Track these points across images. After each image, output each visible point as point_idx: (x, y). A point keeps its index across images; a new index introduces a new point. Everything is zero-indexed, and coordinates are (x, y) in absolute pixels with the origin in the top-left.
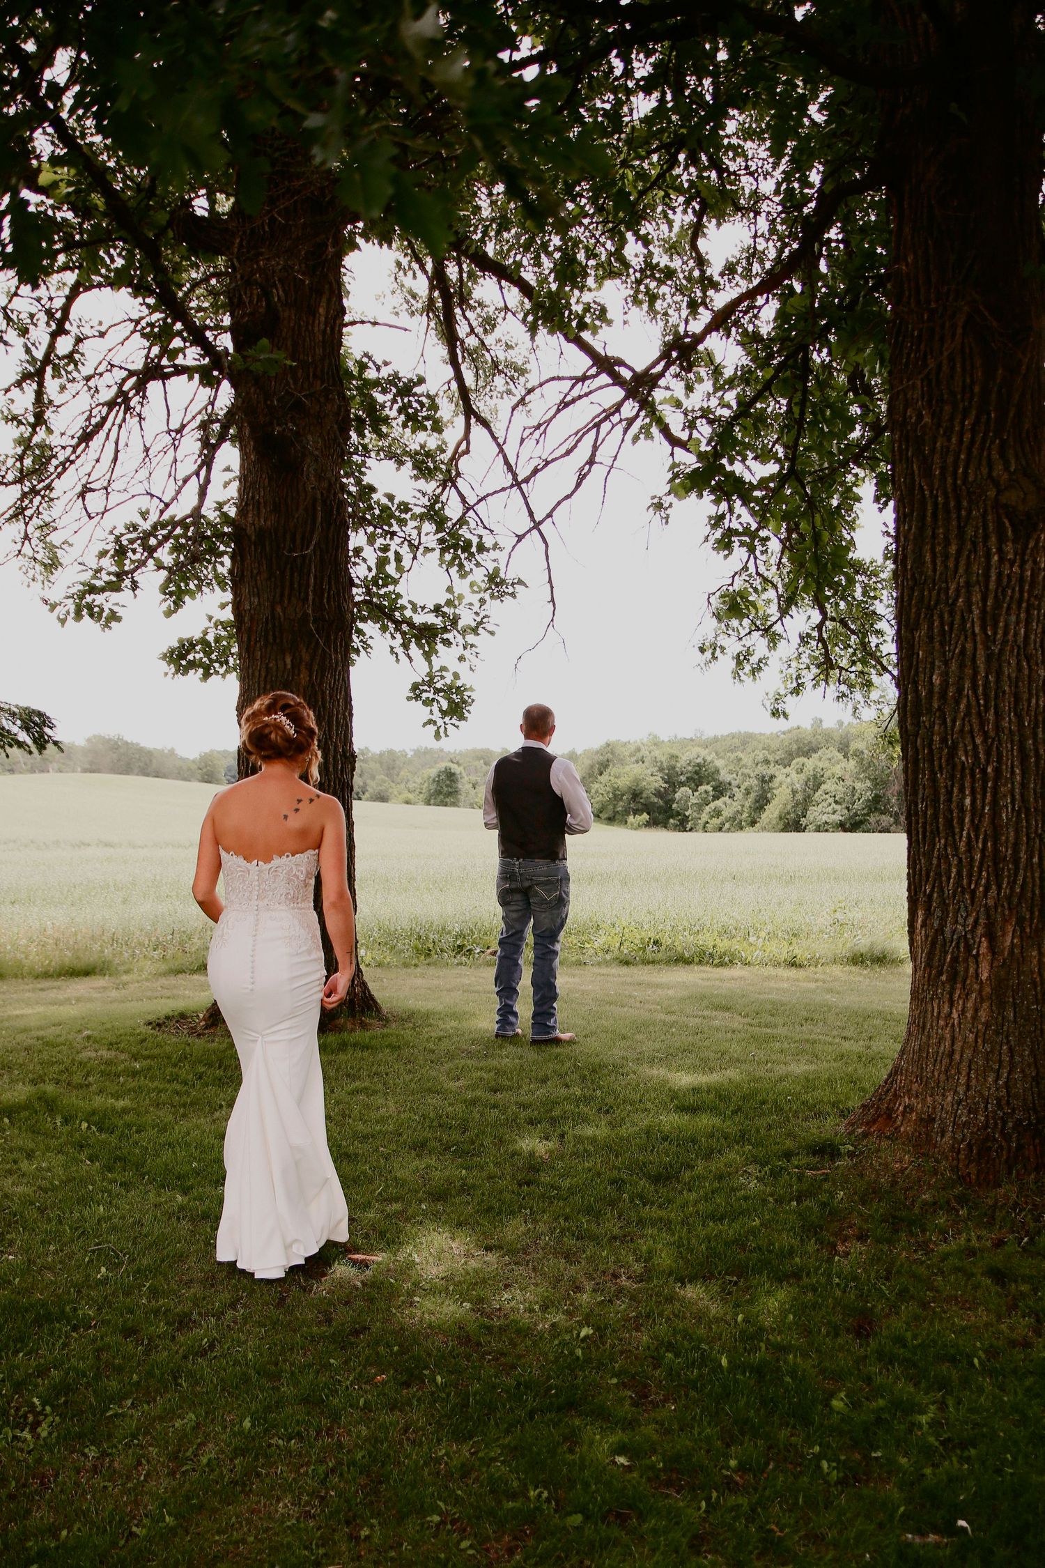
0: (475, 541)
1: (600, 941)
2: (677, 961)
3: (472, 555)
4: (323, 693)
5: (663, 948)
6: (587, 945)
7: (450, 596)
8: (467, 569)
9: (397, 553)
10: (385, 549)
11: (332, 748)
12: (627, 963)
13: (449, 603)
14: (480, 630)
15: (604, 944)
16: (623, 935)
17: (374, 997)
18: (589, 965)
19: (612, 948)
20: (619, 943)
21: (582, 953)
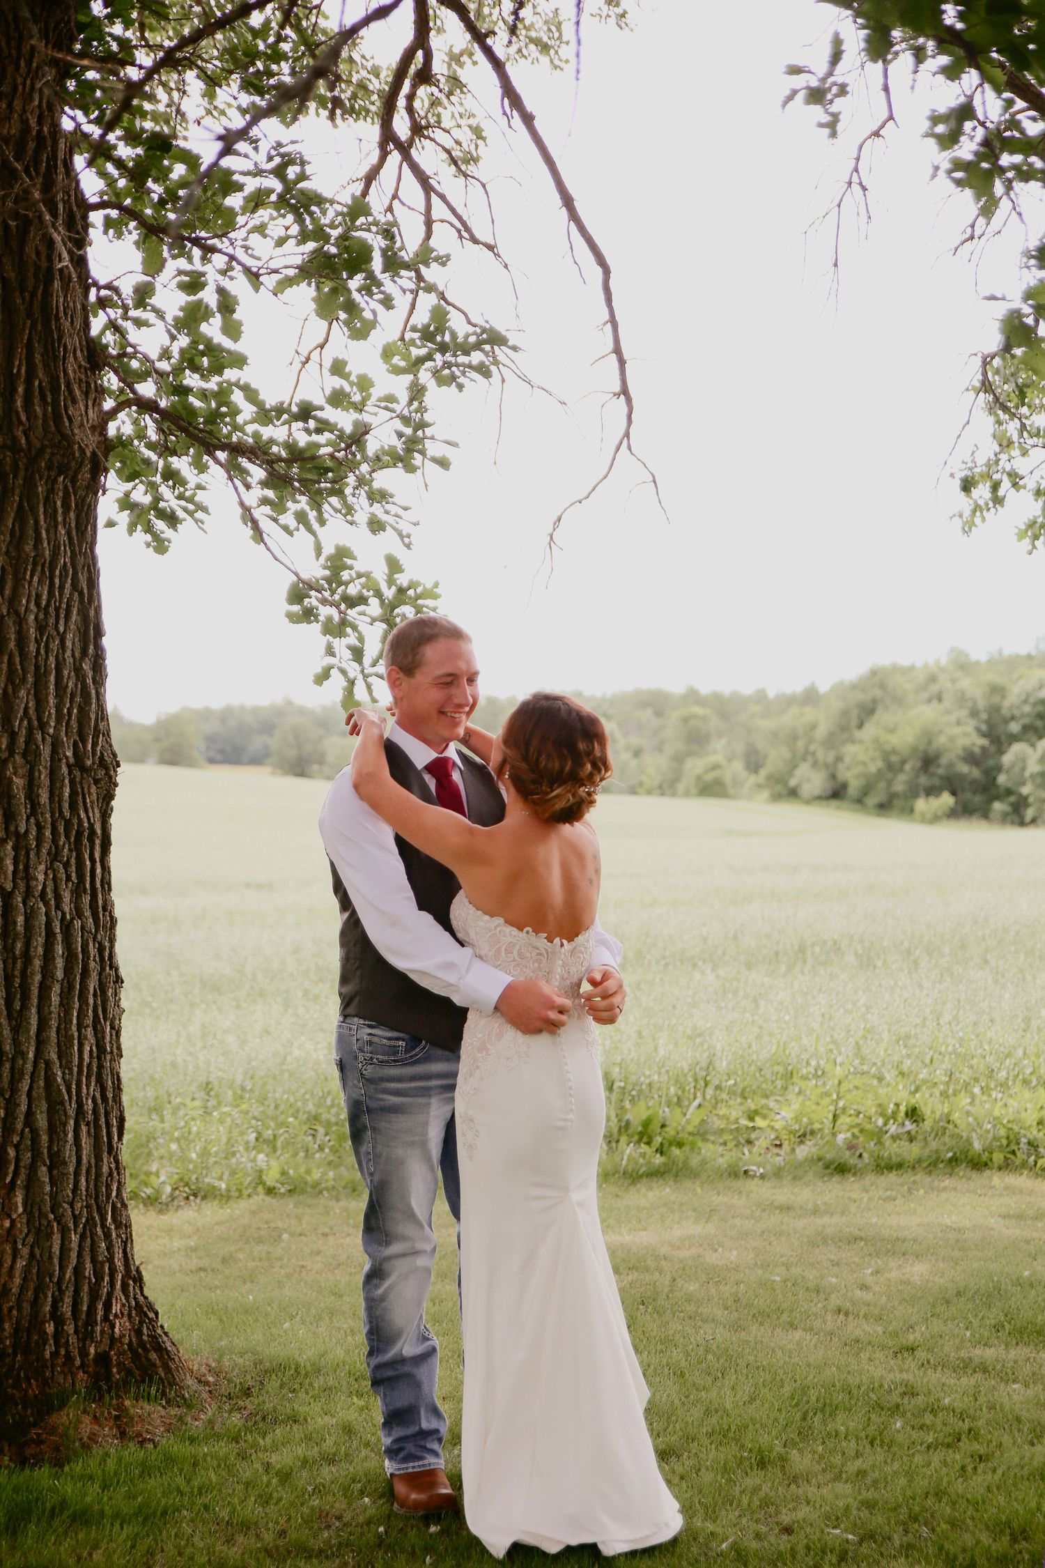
0: (377, 242)
1: (785, 1115)
2: (954, 1161)
3: (371, 276)
4: (21, 622)
5: (927, 1125)
6: (759, 1122)
7: (337, 382)
8: (367, 315)
9: (221, 291)
10: (194, 284)
11: (46, 752)
12: (841, 1169)
13: (337, 399)
14: (418, 459)
15: (797, 1119)
16: (839, 1098)
17: (165, 1339)
18: (754, 1176)
19: (817, 1126)
20: (831, 1116)
21: (749, 1142)
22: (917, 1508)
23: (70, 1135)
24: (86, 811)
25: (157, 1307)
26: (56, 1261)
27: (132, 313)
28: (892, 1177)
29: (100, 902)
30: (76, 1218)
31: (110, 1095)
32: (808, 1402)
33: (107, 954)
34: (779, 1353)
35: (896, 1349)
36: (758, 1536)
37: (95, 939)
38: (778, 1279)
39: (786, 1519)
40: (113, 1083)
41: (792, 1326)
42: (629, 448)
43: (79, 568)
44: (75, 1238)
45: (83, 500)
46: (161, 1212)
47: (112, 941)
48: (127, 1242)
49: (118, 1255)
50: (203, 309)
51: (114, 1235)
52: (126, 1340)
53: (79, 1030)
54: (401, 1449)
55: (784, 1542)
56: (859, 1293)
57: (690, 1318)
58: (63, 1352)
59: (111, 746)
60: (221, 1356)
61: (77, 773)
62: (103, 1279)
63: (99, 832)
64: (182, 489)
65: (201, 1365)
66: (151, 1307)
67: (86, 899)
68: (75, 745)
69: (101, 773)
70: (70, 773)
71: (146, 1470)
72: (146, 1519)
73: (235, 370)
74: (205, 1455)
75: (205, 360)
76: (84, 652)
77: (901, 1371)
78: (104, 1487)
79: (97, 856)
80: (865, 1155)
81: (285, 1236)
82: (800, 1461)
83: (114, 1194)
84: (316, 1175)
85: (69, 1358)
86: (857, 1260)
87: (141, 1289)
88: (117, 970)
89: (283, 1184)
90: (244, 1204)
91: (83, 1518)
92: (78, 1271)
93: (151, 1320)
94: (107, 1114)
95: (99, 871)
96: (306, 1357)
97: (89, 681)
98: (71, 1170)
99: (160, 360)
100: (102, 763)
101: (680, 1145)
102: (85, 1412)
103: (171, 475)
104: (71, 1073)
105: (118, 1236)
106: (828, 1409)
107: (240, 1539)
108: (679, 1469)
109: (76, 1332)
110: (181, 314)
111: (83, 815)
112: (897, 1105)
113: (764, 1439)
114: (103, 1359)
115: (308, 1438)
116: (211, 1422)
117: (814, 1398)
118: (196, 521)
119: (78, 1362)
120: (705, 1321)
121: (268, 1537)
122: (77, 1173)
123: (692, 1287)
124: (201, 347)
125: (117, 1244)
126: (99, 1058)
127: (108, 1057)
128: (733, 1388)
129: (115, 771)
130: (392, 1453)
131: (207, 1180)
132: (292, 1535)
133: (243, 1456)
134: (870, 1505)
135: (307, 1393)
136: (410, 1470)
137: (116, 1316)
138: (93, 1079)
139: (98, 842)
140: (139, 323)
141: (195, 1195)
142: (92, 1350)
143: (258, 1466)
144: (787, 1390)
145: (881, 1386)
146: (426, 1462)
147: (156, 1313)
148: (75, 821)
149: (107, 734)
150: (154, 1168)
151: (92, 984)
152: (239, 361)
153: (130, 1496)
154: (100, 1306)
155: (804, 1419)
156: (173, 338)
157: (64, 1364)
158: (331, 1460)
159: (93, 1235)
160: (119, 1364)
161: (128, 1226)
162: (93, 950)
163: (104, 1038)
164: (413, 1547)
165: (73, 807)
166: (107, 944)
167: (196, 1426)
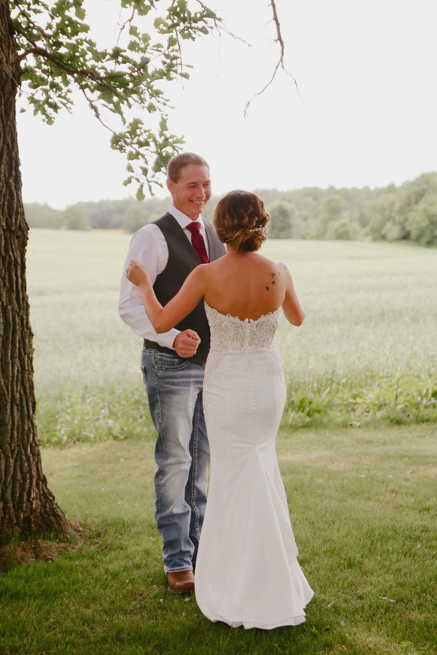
1: (371, 396)
6: (359, 400)
7: (133, 38)
8: (146, 3)
15: (378, 398)
16: (398, 387)
17: (58, 510)
18: (355, 427)
19: (388, 401)
20: (394, 397)
21: (354, 410)
22: (425, 586)
23: (9, 411)
24: (13, 252)
25: (54, 494)
26: (3, 472)
27: (32, 7)
28: (424, 426)
29: (21, 297)
30: (12, 451)
31: (28, 391)
32: (374, 536)
33: (25, 322)
34: (362, 512)
35: (420, 510)
36: (346, 601)
37: (19, 315)
38: (363, 476)
39: (360, 592)
40: (29, 385)
41: (369, 499)
42: (283, 67)
43: (7, 133)
44: (12, 461)
45: (8, 99)
46: (62, 449)
47: (27, 315)
48: (38, 462)
49: (34, 469)
50: (66, 4)
51: (31, 459)
52: (39, 510)
53: (12, 359)
54: (172, 560)
55: (358, 604)
56: (403, 483)
57: (319, 496)
58: (7, 516)
59: (25, 220)
60: (86, 518)
61: (8, 234)
62: (26, 481)
63: (19, 262)
64: (60, 93)
65: (76, 522)
66: (51, 494)
67: (14, 295)
68: (7, 220)
69: (20, 233)
70: (4, 234)
71: (47, 573)
72: (46, 597)
73: (84, 33)
74: (77, 565)
75: (69, 28)
76: (10, 174)
77: (422, 520)
78: (27, 581)
79: (19, 274)
80: (411, 416)
81: (122, 460)
82: (369, 564)
83: (31, 439)
84: (138, 430)
85: (10, 519)
86: (403, 466)
87: (46, 485)
88: (30, 329)
89: (122, 434)
90: (102, 445)
91: (16, 596)
92: (14, 477)
93: (51, 500)
94: (27, 401)
95: (20, 281)
96: (127, 518)
97: (13, 188)
98: (10, 428)
99: (47, 29)
100: (20, 228)
101: (319, 412)
102: (19, 545)
103: (54, 86)
104: (8, 381)
105: (34, 460)
106: (384, 539)
107: (92, 606)
108: (309, 569)
109: (14, 507)
110: (55, 6)
111: (11, 254)
112: (427, 391)
113: (351, 554)
114: (27, 520)
115: (128, 557)
116: (80, 550)
117: (377, 534)
118: (67, 108)
119: (15, 521)
120: (326, 497)
121: (106, 605)
122: (12, 429)
123: (320, 481)
124: (67, 22)
125: (33, 464)
126: (22, 373)
127: (27, 372)
128: (338, 530)
129: (27, 232)
130: (167, 562)
131: (84, 433)
132: (118, 604)
133: (95, 566)
134: (402, 585)
135: (128, 535)
136: (176, 571)
137: (33, 499)
138: (19, 383)
139: (19, 267)
140: (36, 11)
141: (78, 441)
142: (22, 516)
143: (102, 570)
144: (364, 530)
145: (411, 528)
146: (184, 567)
147: (54, 497)
148: (8, 257)
149: (23, 214)
150: (58, 427)
151: (18, 337)
152: (86, 29)
153: (39, 585)
154: (25, 494)
155: (372, 544)
156: (53, 18)
157: (8, 522)
158: (138, 567)
159: (21, 459)
160: (35, 522)
161: (39, 455)
162: (18, 320)
163: (24, 363)
164: (176, 608)
165: (6, 250)
166: (25, 317)
167: (73, 552)
